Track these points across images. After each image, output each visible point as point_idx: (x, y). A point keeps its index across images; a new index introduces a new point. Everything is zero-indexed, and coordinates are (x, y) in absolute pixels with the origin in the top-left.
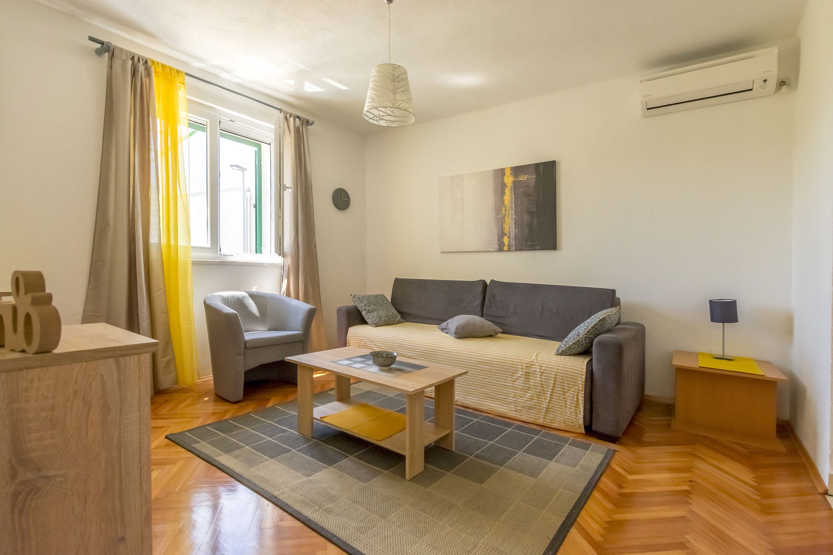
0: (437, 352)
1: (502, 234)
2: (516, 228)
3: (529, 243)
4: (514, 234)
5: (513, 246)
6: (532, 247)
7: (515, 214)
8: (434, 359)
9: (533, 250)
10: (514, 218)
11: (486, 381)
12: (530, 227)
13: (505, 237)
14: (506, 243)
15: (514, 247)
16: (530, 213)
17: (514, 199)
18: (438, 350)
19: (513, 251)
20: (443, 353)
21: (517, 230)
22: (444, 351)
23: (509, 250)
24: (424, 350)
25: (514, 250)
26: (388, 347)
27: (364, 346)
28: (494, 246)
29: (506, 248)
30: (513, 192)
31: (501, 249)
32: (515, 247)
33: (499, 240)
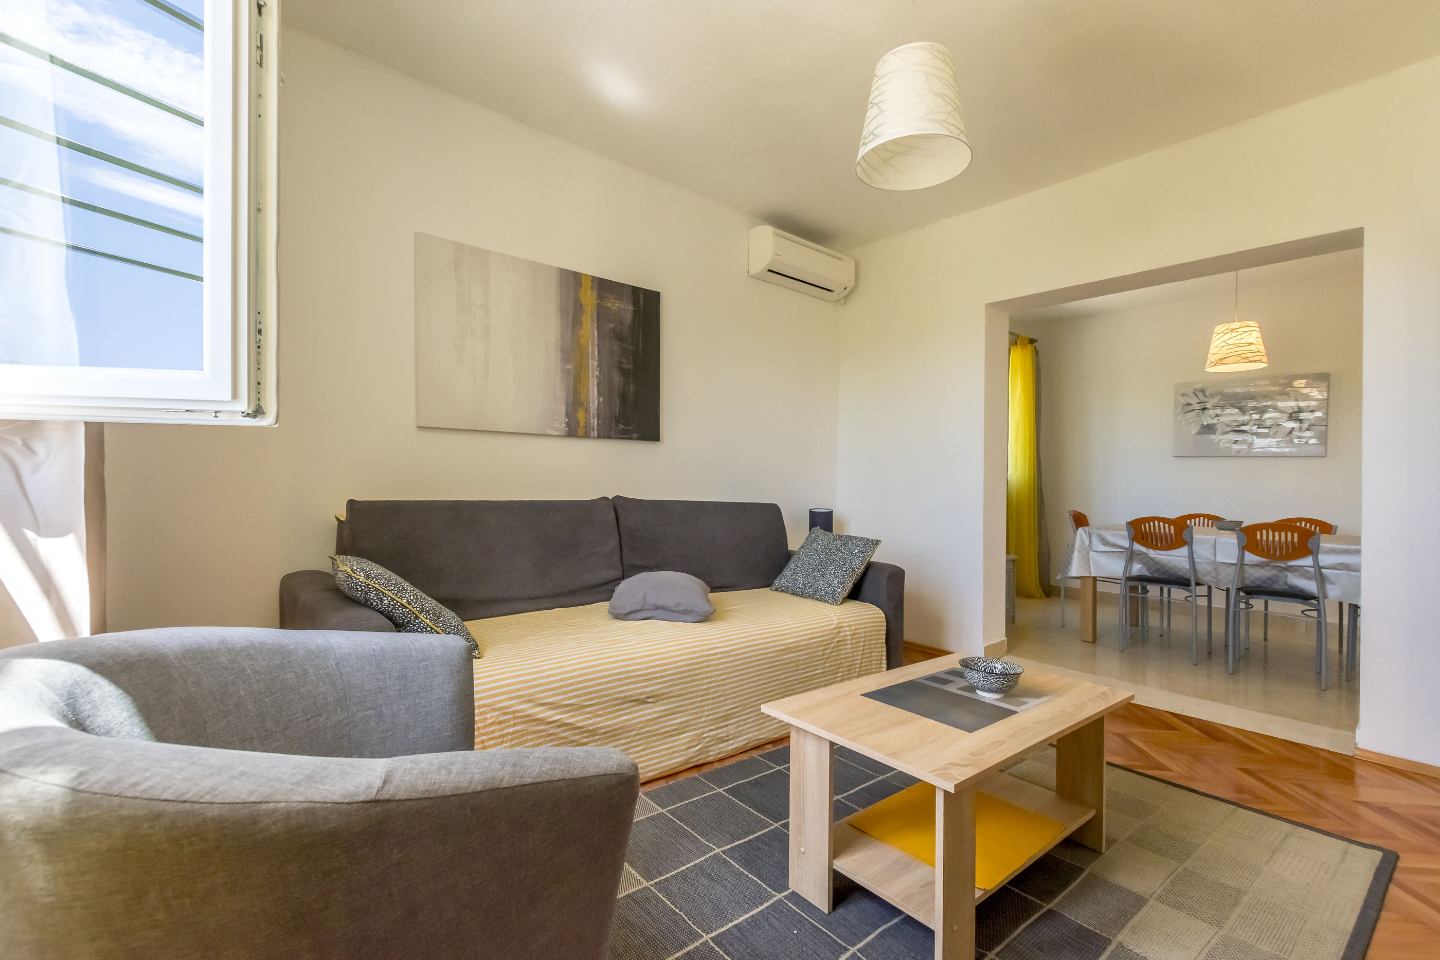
0: (708, 661)
1: (575, 402)
2: (599, 394)
3: (621, 426)
4: (596, 406)
5: (594, 430)
6: (625, 435)
7: (598, 368)
9: (627, 438)
10: (597, 376)
12: (623, 397)
13: (580, 409)
14: (582, 423)
15: (596, 432)
16: (624, 372)
17: (596, 339)
18: (708, 655)
19: (594, 438)
20: (720, 659)
21: (601, 399)
22: (722, 653)
23: (587, 436)
24: (683, 666)
25: (596, 436)
28: (558, 426)
29: (581, 432)
30: (595, 325)
31: (573, 431)
32: (598, 431)
33: (568, 415)
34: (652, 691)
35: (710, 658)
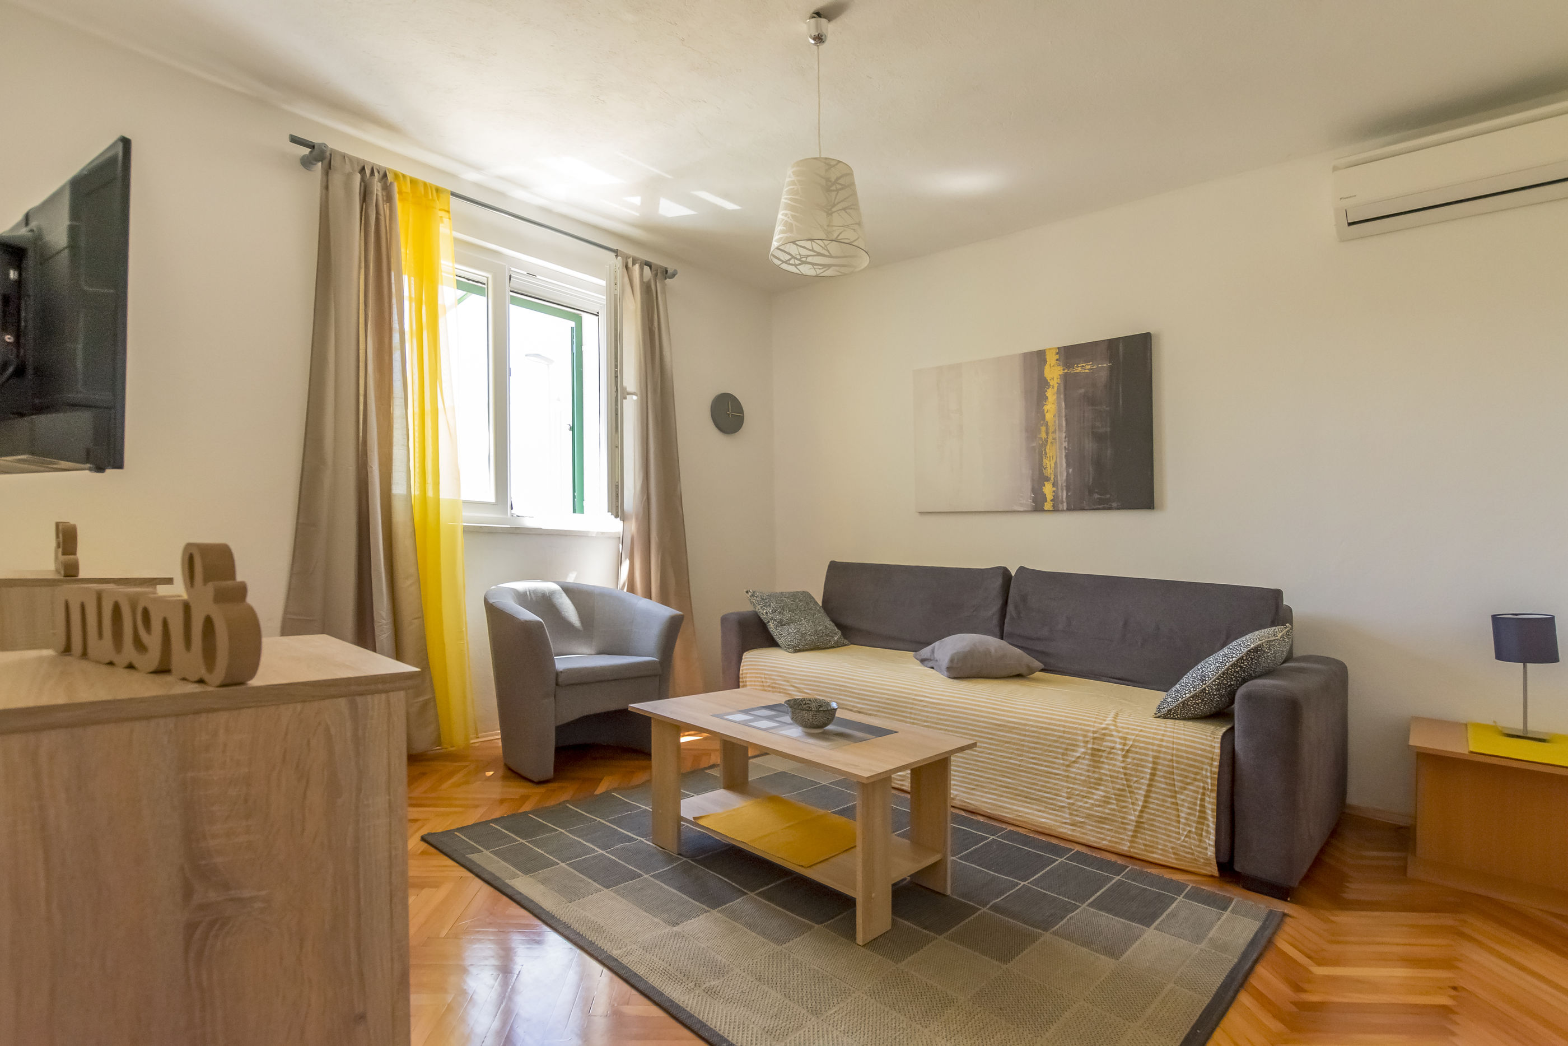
0: (913, 704)
1: (1040, 478)
2: (1068, 465)
3: (1096, 496)
4: (1064, 478)
5: (1062, 503)
6: (1103, 504)
7: (1067, 439)
8: (906, 717)
9: (1104, 509)
10: (1065, 447)
11: (1011, 763)
12: (1098, 464)
13: (1046, 483)
14: (1049, 496)
15: (1065, 504)
16: (1098, 438)
17: (1064, 410)
18: (914, 699)
19: (1063, 510)
20: (925, 706)
21: (1071, 470)
22: (927, 702)
23: (1055, 509)
24: (888, 699)
25: (1065, 508)
26: (817, 690)
27: (773, 687)
28: (1025, 502)
29: (1048, 506)
30: (1062, 396)
31: (1038, 506)
32: (1067, 503)
33: (1033, 491)
34: (861, 708)
35: (915, 702)
